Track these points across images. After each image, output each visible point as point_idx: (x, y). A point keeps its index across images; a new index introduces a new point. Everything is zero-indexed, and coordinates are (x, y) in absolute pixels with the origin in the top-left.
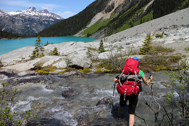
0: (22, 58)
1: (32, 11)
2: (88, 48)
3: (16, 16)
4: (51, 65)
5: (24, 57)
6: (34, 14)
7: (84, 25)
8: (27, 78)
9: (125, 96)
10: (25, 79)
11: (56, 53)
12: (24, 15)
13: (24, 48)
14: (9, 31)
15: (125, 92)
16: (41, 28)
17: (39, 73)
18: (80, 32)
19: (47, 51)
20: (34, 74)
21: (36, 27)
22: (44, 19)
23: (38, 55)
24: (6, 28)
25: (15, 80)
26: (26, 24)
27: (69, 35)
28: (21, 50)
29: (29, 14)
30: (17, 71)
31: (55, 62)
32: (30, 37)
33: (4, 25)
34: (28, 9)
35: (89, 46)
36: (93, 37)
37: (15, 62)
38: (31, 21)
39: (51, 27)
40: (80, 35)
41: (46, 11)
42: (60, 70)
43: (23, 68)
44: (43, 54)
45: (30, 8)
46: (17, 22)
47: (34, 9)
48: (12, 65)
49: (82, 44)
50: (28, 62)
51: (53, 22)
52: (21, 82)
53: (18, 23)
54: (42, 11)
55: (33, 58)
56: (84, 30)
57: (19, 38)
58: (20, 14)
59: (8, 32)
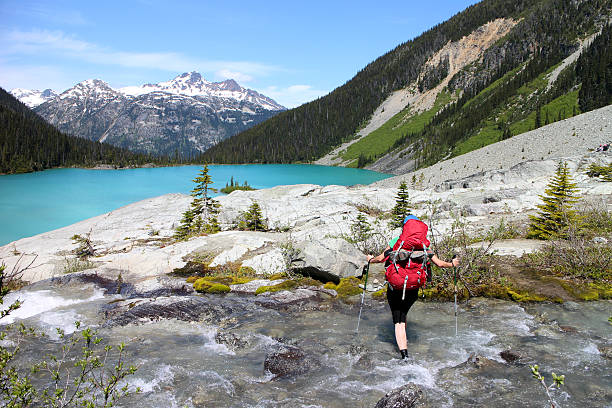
0: (150, 231)
1: (190, 83)
2: (360, 208)
3: (143, 98)
4: (239, 263)
5: (157, 227)
6: (196, 92)
7: (350, 130)
8: (162, 301)
10: (154, 307)
11: (255, 223)
12: (166, 97)
13: (160, 201)
14: (118, 144)
16: (214, 137)
17: (199, 287)
18: (336, 151)
19: (229, 213)
20: (181, 291)
21: (198, 133)
22: (223, 109)
23: (199, 224)
24: (110, 135)
25: (124, 305)
26: (169, 123)
27: (301, 159)
28: (149, 205)
29: (181, 92)
30: (133, 276)
31: (249, 254)
32: (179, 163)
33: (107, 127)
34: (178, 79)
35: (363, 202)
36: (376, 167)
37: (130, 245)
38: (185, 114)
39: (246, 132)
40: (335, 162)
41: (232, 85)
42: (264, 283)
43: (150, 267)
44: (215, 221)
45: (185, 75)
46: (144, 116)
47: (196, 77)
48: (120, 251)
49: (340, 193)
50: (168, 249)
51: (251, 116)
53: (146, 120)
54: (221, 86)
55: (183, 234)
56: (349, 145)
57: (147, 165)
58: (154, 94)
59: (116, 148)
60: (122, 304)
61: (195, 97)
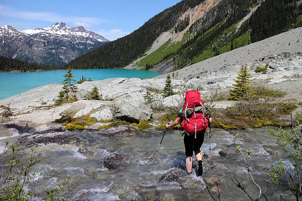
0: (41, 102)
1: (60, 28)
2: (147, 89)
3: (35, 36)
4: (88, 115)
5: (45, 100)
6: (63, 33)
7: (141, 51)
8: (50, 135)
9: (196, 133)
10: (46, 138)
11: (95, 96)
12: (47, 35)
13: (46, 87)
14: (23, 60)
15: (196, 127)
16: (73, 56)
17: (69, 128)
18: (135, 62)
19: (82, 92)
20: (60, 130)
21: (65, 54)
22: (77, 41)
23: (67, 98)
24: (18, 55)
25: (31, 138)
26: (50, 49)
27: (117, 66)
28: (41, 89)
29: (55, 32)
30: (34, 124)
31: (93, 111)
32: (55, 69)
33: (16, 50)
34: (54, 26)
35: (149, 85)
36: (154, 70)
37: (31, 109)
38: (58, 44)
39: (89, 53)
40: (134, 67)
41: (82, 29)
42: (102, 124)
43: (43, 120)
44: (75, 96)
45: (57, 24)
46: (36, 45)
47: (63, 25)
48: (26, 113)
49: (137, 82)
50: (52, 110)
51: (92, 45)
53: (37, 47)
54: (76, 29)
55: (59, 103)
56: (141, 59)
57: (38, 71)
58: (41, 34)
60: (29, 137)
61: (62, 35)
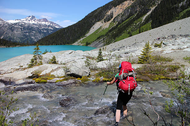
0: (19, 66)
1: (31, 19)
2: (87, 57)
3: (16, 24)
4: (50, 74)
5: (22, 65)
6: (33, 22)
7: (83, 34)
8: (24, 86)
10: (22, 88)
11: (54, 62)
12: (23, 24)
13: (23, 56)
14: (7, 39)
16: (40, 37)
17: (37, 81)
18: (79, 41)
19: (46, 59)
20: (31, 83)
21: (34, 36)
22: (43, 28)
23: (36, 63)
24: (4, 36)
25: (12, 88)
26: (25, 32)
27: (68, 43)
28: (19, 58)
29: (28, 22)
30: (14, 79)
31: (53, 71)
32: (29, 45)
33: (3, 33)
34: (27, 18)
35: (88, 55)
36: (91, 45)
37: (13, 70)
38: (30, 29)
39: (50, 35)
40: (79, 44)
41: (45, 20)
42: (58, 79)
43: (20, 77)
44: (41, 62)
45: (30, 17)
47: (33, 17)
48: (10, 73)
49: (81, 53)
50: (26, 70)
51: (52, 30)
52: (18, 90)
53: (17, 31)
54: (42, 20)
55: (31, 66)
56: (83, 38)
57: (17, 46)
58: (19, 23)
59: (7, 41)
61: (33, 24)
